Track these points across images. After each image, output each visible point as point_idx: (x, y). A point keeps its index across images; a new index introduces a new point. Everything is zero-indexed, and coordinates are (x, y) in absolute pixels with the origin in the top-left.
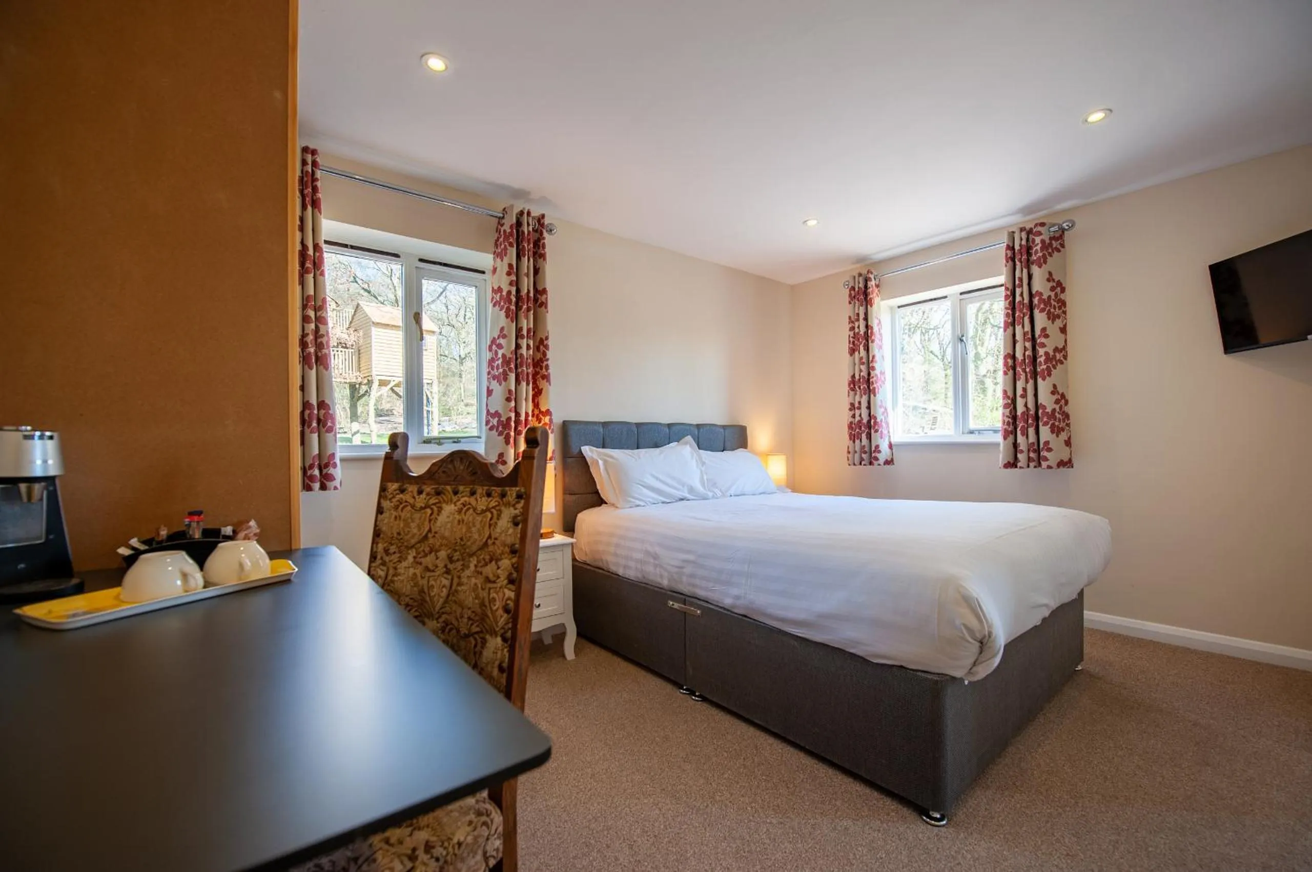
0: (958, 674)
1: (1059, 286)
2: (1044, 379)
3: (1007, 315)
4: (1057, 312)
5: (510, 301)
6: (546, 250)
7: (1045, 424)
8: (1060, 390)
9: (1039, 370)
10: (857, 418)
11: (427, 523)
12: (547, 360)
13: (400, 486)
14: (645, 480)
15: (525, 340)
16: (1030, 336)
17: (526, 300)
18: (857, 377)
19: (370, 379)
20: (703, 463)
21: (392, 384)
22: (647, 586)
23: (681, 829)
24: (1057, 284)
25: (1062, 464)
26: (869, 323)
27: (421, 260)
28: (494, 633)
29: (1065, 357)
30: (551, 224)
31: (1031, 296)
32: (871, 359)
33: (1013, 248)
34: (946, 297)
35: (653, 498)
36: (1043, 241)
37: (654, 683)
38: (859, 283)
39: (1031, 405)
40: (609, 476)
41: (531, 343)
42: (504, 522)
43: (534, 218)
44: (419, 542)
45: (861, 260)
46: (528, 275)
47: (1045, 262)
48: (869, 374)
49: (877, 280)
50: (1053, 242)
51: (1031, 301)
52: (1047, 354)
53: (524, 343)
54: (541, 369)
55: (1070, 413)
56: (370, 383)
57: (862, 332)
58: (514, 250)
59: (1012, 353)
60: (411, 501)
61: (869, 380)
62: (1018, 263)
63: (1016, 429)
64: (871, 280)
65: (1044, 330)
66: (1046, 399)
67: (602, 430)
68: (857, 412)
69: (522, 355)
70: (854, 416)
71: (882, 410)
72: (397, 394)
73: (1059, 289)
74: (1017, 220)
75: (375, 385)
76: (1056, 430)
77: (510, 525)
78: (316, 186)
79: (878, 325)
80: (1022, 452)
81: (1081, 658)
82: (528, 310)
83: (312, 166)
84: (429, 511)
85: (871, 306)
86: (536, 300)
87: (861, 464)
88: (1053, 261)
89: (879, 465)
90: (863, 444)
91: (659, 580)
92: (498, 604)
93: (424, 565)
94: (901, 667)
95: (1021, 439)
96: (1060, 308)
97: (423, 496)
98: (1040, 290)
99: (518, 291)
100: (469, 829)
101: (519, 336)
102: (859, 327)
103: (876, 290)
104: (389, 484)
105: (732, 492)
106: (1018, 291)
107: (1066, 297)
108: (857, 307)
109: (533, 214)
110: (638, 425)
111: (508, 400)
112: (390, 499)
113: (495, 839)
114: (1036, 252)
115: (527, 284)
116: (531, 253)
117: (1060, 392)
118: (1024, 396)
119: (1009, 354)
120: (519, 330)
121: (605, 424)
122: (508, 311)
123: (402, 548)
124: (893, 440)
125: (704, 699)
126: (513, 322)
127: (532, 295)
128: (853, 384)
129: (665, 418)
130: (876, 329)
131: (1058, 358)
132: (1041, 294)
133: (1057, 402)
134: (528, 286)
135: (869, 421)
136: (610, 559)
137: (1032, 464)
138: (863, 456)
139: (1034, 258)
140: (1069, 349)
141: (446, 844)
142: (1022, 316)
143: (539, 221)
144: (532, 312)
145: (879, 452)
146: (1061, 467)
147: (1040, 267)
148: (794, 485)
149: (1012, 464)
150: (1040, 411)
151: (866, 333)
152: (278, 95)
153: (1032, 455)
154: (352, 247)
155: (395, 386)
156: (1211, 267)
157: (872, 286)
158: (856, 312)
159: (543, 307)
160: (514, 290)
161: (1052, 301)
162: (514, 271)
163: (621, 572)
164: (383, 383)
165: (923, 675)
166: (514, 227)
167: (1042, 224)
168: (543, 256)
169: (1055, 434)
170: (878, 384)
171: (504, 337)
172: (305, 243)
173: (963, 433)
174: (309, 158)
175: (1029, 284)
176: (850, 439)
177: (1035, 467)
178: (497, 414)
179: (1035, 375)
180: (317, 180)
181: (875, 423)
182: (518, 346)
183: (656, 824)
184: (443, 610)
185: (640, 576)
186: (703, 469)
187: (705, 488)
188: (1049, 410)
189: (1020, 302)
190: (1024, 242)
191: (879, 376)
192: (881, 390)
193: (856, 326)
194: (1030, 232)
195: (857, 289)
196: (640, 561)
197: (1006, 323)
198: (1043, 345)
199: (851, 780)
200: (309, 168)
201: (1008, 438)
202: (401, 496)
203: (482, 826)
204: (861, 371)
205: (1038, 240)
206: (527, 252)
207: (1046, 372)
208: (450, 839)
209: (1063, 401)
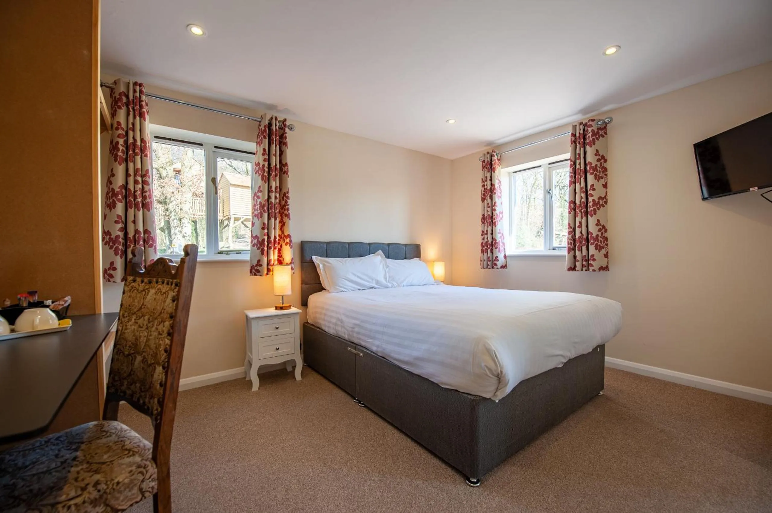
0: (487, 396)
1: (603, 159)
2: (592, 216)
3: (571, 177)
4: (601, 174)
5: (264, 171)
6: (287, 140)
7: (592, 244)
8: (602, 223)
9: (589, 211)
10: (486, 240)
11: (142, 300)
12: (288, 205)
13: (134, 278)
14: (349, 277)
15: (274, 193)
16: (584, 190)
17: (274, 170)
18: (486, 215)
19: (229, 217)
20: (388, 267)
21: (242, 220)
22: (340, 339)
23: (320, 481)
24: (601, 158)
25: (601, 269)
26: (493, 183)
27: (216, 147)
28: (159, 364)
29: (606, 203)
30: (291, 125)
31: (586, 165)
32: (493, 204)
33: (575, 135)
34: (540, 166)
35: (351, 287)
36: (593, 131)
37: (340, 394)
38: (487, 158)
39: (584, 232)
40: (326, 273)
41: (278, 195)
42: (169, 300)
43: (279, 122)
44: (138, 311)
45: (489, 144)
46: (275, 155)
47: (594, 144)
48: (492, 214)
49: (499, 156)
50: (600, 131)
51: (585, 168)
52: (594, 200)
53: (273, 195)
54: (285, 210)
55: (608, 237)
56: (229, 219)
57: (489, 188)
58: (267, 140)
59: (574, 201)
60: (137, 287)
61: (492, 217)
62: (578, 144)
63: (575, 246)
64: (494, 156)
65: (592, 185)
66: (593, 229)
67: (325, 246)
68: (486, 236)
69: (272, 202)
70: (484, 239)
71: (500, 235)
72: (245, 225)
73: (603, 160)
74: (577, 118)
75: (232, 221)
76: (599, 248)
77: (171, 301)
78: (142, 105)
79: (499, 183)
80: (578, 261)
81: (602, 388)
82: (276, 175)
83: (140, 93)
84: (144, 293)
85: (494, 172)
86: (281, 169)
87: (487, 268)
88: (599, 144)
89: (497, 268)
90: (488, 256)
91: (343, 335)
92: (162, 348)
93: (139, 323)
94: (456, 391)
95: (578, 253)
96: (603, 172)
97: (143, 284)
98: (590, 161)
99: (269, 164)
100: (128, 475)
101: (269, 191)
102: (487, 185)
103: (498, 162)
104: (128, 277)
105: (405, 283)
106: (578, 162)
107: (608, 165)
108: (486, 173)
109: (279, 119)
110: (349, 244)
111: (263, 229)
112: (128, 286)
113: (150, 482)
114: (589, 137)
115: (275, 161)
116: (278, 142)
117: (602, 224)
118: (580, 226)
119: (572, 201)
120: (269, 188)
121: (328, 243)
122: (263, 176)
123: (130, 314)
124: (507, 254)
125: (365, 406)
126: (265, 183)
127: (278, 166)
128: (484, 218)
129: (367, 240)
130: (497, 186)
131: (601, 203)
132: (591, 164)
133: (600, 230)
134: (275, 162)
135: (492, 242)
136: (322, 322)
137: (584, 269)
138: (489, 263)
139: (587, 141)
140: (608, 197)
141: (109, 483)
142: (580, 177)
143: (283, 123)
144: (278, 177)
145: (498, 260)
146: (602, 270)
147: (591, 147)
148: (450, 280)
149: (572, 269)
150: (589, 236)
151: (491, 188)
152: (85, 52)
153: (584, 263)
154: (173, 140)
155: (245, 221)
156: (695, 146)
157: (495, 160)
158: (486, 176)
159: (286, 174)
160: (266, 164)
161: (598, 168)
162: (268, 153)
163: (326, 329)
164: (237, 219)
165: (466, 395)
166: (267, 127)
167: (593, 120)
168: (285, 144)
169: (598, 250)
170: (498, 220)
171: (261, 191)
172: (135, 138)
173: (549, 249)
174: (138, 88)
175: (585, 158)
176: (482, 252)
177: (586, 270)
178: (256, 237)
179: (587, 214)
180: (142, 101)
181: (496, 243)
182: (269, 197)
183: (307, 478)
184: (144, 350)
185: (335, 332)
186: (387, 270)
187: (386, 281)
188: (594, 235)
189: (579, 169)
190: (582, 132)
191: (498, 214)
192: (499, 223)
193: (485, 185)
194: (585, 125)
195: (486, 162)
196: (335, 324)
197: (570, 181)
198: (592, 195)
199: (432, 457)
200: (138, 94)
201: (571, 253)
202: (133, 284)
203: (138, 474)
204: (488, 211)
205: (590, 130)
206: (275, 142)
207: (593, 212)
208: (112, 480)
209: (604, 230)
